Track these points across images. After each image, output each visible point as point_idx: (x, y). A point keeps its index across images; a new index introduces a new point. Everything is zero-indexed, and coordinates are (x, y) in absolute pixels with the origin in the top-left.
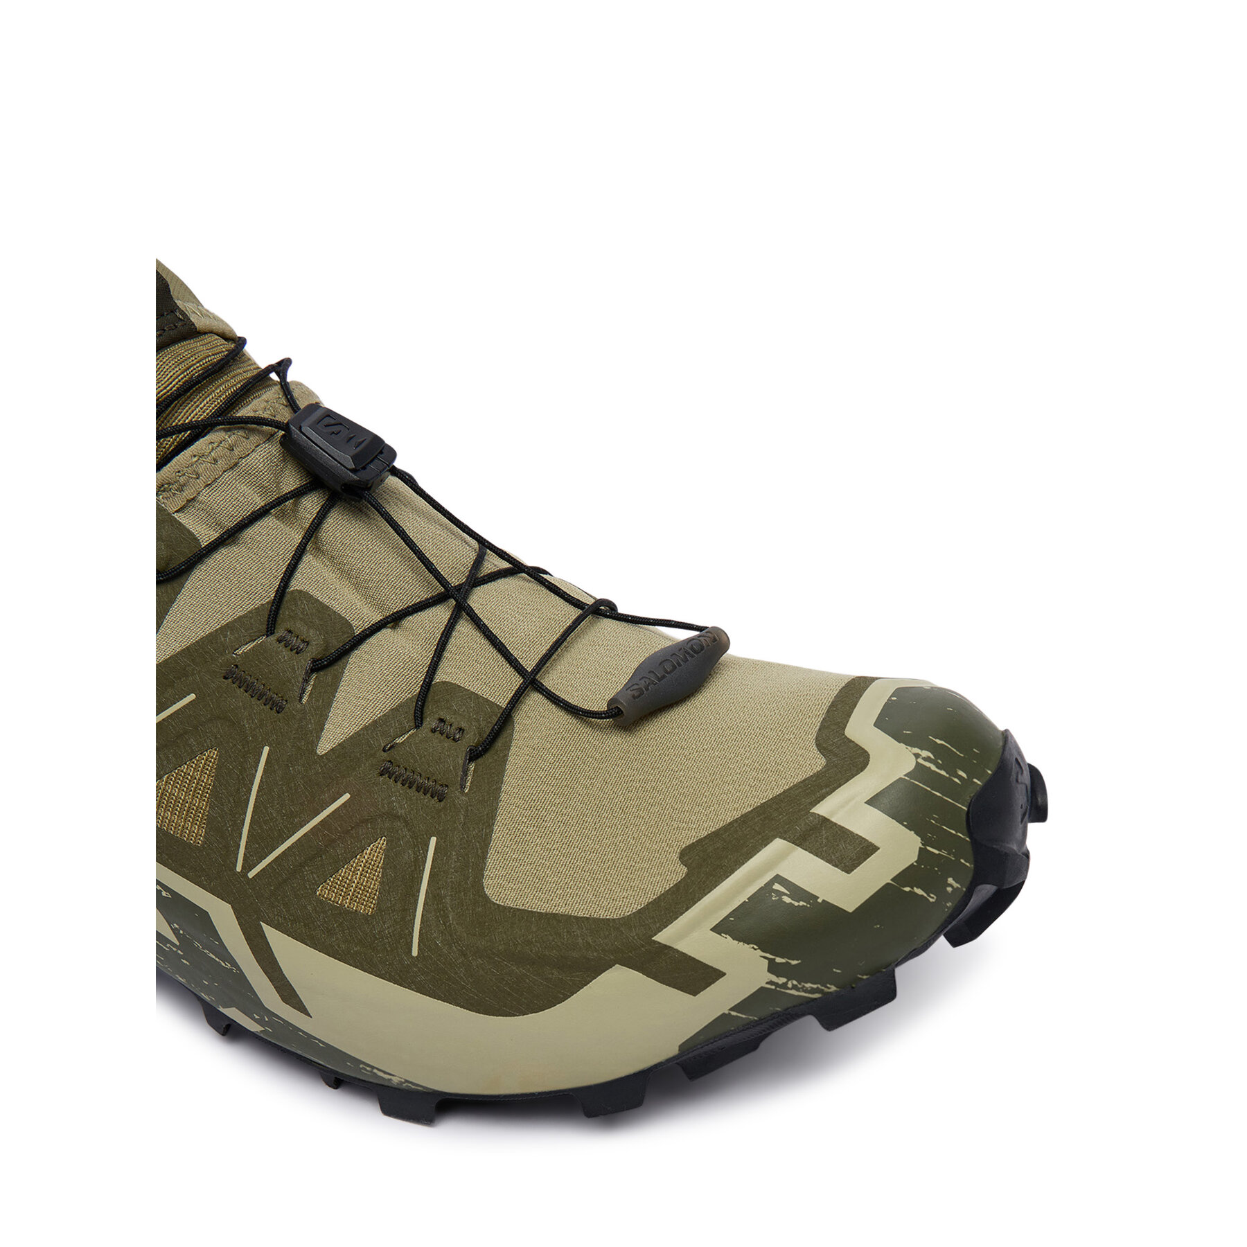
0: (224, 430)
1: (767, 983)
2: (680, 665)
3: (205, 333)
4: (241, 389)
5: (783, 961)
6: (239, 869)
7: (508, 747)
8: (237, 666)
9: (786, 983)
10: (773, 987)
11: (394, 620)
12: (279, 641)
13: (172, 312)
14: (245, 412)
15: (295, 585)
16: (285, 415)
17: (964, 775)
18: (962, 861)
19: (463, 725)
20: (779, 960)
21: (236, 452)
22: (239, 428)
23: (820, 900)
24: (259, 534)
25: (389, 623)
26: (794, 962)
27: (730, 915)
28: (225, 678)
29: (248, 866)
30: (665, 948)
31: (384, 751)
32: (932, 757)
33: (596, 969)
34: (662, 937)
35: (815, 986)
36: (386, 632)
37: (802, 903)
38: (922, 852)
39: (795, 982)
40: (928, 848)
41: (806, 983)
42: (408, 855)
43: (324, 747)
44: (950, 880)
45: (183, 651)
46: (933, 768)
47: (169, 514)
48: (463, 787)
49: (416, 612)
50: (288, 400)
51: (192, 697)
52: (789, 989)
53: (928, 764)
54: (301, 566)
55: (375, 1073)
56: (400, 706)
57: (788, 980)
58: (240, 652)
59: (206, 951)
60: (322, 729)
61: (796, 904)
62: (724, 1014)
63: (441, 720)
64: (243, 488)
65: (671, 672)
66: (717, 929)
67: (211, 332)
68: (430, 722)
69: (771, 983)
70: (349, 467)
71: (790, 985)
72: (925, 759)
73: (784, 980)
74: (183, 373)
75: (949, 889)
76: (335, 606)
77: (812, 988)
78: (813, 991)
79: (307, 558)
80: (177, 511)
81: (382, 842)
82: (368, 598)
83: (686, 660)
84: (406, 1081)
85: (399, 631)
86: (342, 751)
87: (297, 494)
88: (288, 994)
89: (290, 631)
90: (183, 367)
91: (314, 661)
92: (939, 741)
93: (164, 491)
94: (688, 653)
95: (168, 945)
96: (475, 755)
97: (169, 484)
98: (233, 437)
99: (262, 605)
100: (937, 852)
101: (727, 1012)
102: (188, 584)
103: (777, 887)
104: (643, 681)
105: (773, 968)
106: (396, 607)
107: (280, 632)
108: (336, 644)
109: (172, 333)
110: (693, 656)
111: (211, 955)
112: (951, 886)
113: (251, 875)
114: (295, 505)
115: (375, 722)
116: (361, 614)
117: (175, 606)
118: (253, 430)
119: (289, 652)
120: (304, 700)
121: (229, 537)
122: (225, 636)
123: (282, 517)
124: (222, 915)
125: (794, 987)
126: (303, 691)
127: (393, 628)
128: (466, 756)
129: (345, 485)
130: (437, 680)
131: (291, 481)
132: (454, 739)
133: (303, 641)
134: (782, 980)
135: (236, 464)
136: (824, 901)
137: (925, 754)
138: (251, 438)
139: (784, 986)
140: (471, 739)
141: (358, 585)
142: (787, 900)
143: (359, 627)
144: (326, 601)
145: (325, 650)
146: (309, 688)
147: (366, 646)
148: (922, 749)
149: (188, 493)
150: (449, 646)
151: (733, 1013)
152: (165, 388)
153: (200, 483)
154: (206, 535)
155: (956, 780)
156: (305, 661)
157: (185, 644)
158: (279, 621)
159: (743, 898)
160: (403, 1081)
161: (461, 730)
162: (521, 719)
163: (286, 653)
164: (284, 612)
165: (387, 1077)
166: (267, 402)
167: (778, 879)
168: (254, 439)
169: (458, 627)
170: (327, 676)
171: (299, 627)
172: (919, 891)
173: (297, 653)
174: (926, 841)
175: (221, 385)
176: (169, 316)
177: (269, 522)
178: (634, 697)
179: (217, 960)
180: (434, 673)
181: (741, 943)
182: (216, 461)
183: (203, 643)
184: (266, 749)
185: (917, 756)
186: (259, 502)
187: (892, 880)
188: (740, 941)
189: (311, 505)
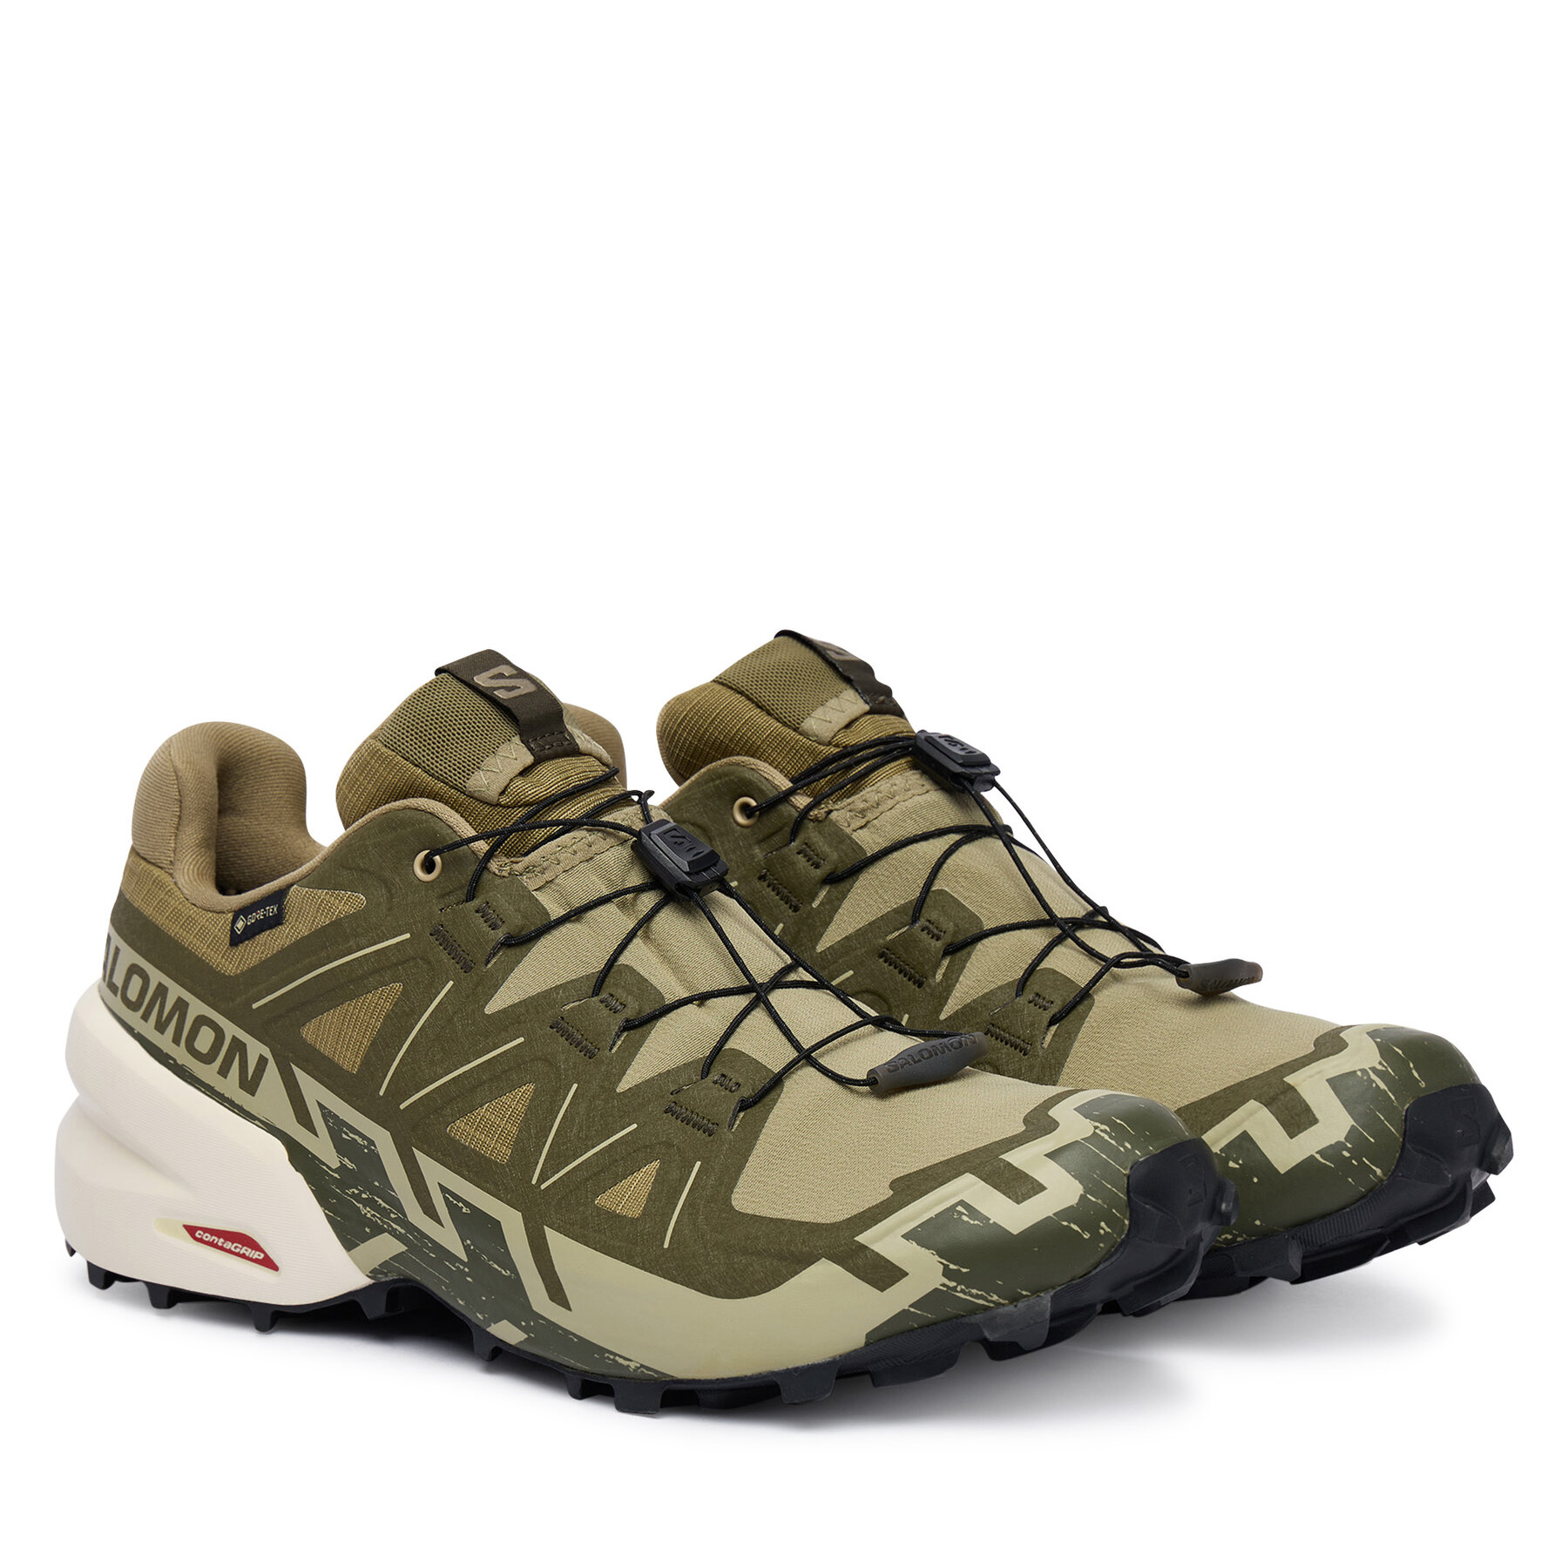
0: (587, 830)
1: (941, 1285)
2: (937, 1054)
3: (586, 755)
4: (608, 802)
5: (955, 1267)
6: (534, 1182)
7: (776, 1101)
8: (562, 1018)
9: (956, 1287)
10: (945, 1289)
11: (702, 998)
12: (602, 1002)
13: (561, 733)
14: (607, 818)
15: (622, 960)
16: (638, 825)
17: (1129, 1147)
18: (1114, 1211)
19: (740, 1081)
20: (952, 1266)
21: (593, 848)
22: (599, 831)
23: (991, 1222)
24: (601, 916)
25: (696, 1000)
26: (964, 1270)
27: (918, 1226)
28: (551, 1027)
29: (542, 1179)
30: (863, 1248)
31: (672, 1094)
32: (1108, 1130)
33: (806, 1261)
34: (860, 1238)
35: (980, 1293)
36: (691, 1008)
37: (976, 1222)
38: (1082, 1197)
39: (963, 1287)
40: (1089, 1196)
41: (973, 1288)
42: (675, 1174)
43: (622, 1087)
44: (1103, 1224)
45: (521, 1002)
46: (1106, 1137)
47: (529, 891)
48: (731, 1125)
49: (721, 996)
50: (644, 815)
51: (521, 1040)
52: (957, 1292)
53: (1102, 1134)
54: (630, 946)
55: (617, 1362)
56: (691, 1062)
57: (958, 1285)
58: (567, 1007)
59: (491, 1263)
60: (624, 1074)
61: (972, 1222)
62: (904, 1310)
63: (723, 1075)
64: (594, 878)
65: (928, 1058)
66: (906, 1236)
67: (590, 755)
68: (714, 1075)
69: (944, 1285)
70: (685, 870)
71: (959, 1289)
72: (1101, 1131)
73: (955, 1284)
74: (562, 780)
75: (1102, 1232)
76: (653, 980)
77: (977, 1294)
78: (977, 1296)
79: (637, 941)
80: (535, 890)
81: (656, 1164)
82: (682, 981)
83: (943, 1052)
84: (642, 1366)
85: (703, 1009)
86: (635, 1091)
87: (638, 890)
88: (557, 1293)
89: (612, 995)
90: (563, 776)
91: (627, 1021)
92: (1118, 1121)
93: (528, 872)
94: (948, 1048)
95: (457, 1264)
96: (745, 1105)
97: (534, 866)
98: (593, 836)
99: (593, 973)
100: (1094, 1199)
101: (907, 1308)
102: (535, 949)
103: (959, 1208)
104: (900, 1061)
105: (947, 1273)
106: (704, 989)
107: (604, 995)
108: (648, 1010)
109: (559, 748)
110: (950, 1051)
111: (496, 1266)
112: (1103, 1229)
113: (543, 1187)
114: (635, 899)
115: (669, 1071)
116: (673, 989)
117: (520, 966)
118: (609, 834)
119: (608, 1011)
120: (614, 1051)
121: (575, 915)
122: (558, 993)
123: (622, 906)
124: (512, 1223)
125: (962, 1291)
126: (614, 1044)
127: (699, 1006)
128: (737, 1104)
129: (678, 884)
130: (727, 1046)
131: (635, 878)
132: (730, 1091)
133: (621, 1004)
134: (953, 1284)
135: (591, 858)
136: (994, 1223)
137: (1104, 1127)
138: (608, 840)
139: (954, 1289)
140: (746, 1092)
141: (676, 969)
142: (965, 1218)
143: (669, 998)
144: (646, 976)
145: (638, 1014)
146: (620, 1043)
147: (672, 1015)
148: (1102, 1124)
149: (548, 876)
150: (742, 1025)
151: (912, 1310)
152: (546, 790)
153: (560, 868)
154: (556, 911)
155: (1122, 1149)
156: (619, 1020)
157: (522, 997)
158: (604, 986)
159: (932, 1214)
160: (639, 1365)
161: (738, 1084)
162: (789, 1084)
163: (606, 1012)
164: (610, 980)
165: (625, 1363)
166: (627, 814)
167: (962, 1203)
168: (611, 841)
169: (753, 1013)
170: (636, 1034)
171: (619, 992)
172: (1075, 1227)
173: (614, 1012)
174: (1087, 1190)
175: (591, 796)
176: (558, 736)
177: (611, 908)
178: (889, 1070)
179: (499, 1269)
180: (727, 1040)
181: (923, 1249)
182: (575, 852)
183: (538, 998)
184: (575, 1086)
185: (1096, 1128)
186: (605, 891)
187: (1054, 1214)
188: (923, 1247)
189: (648, 900)
